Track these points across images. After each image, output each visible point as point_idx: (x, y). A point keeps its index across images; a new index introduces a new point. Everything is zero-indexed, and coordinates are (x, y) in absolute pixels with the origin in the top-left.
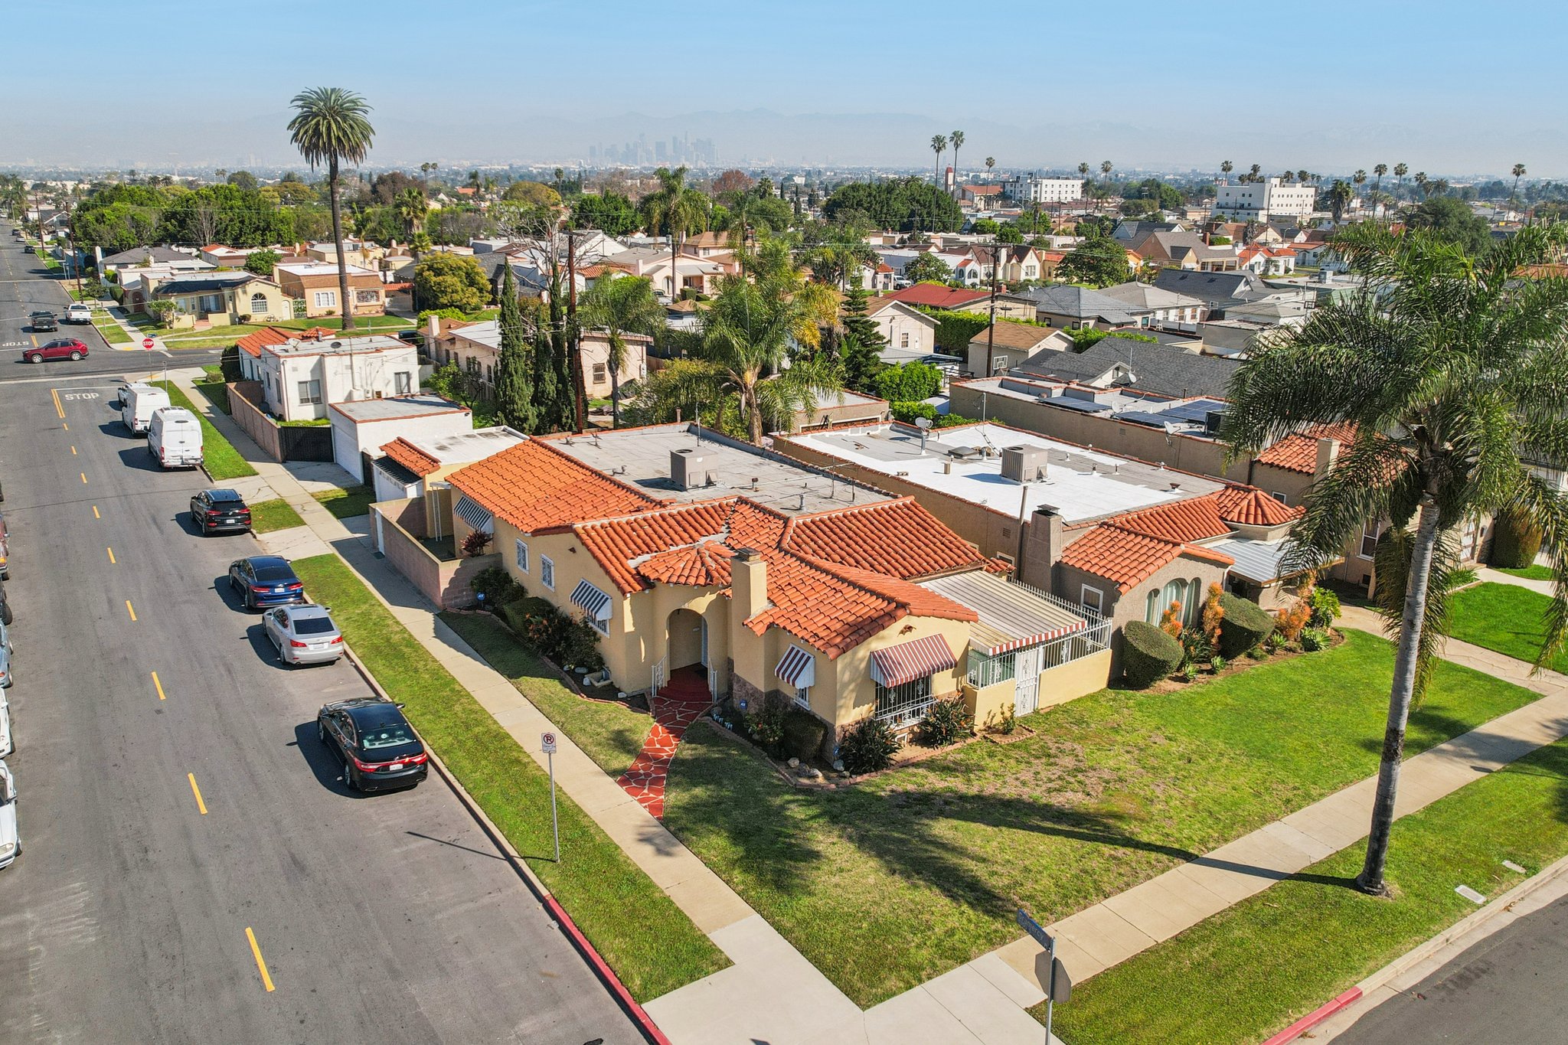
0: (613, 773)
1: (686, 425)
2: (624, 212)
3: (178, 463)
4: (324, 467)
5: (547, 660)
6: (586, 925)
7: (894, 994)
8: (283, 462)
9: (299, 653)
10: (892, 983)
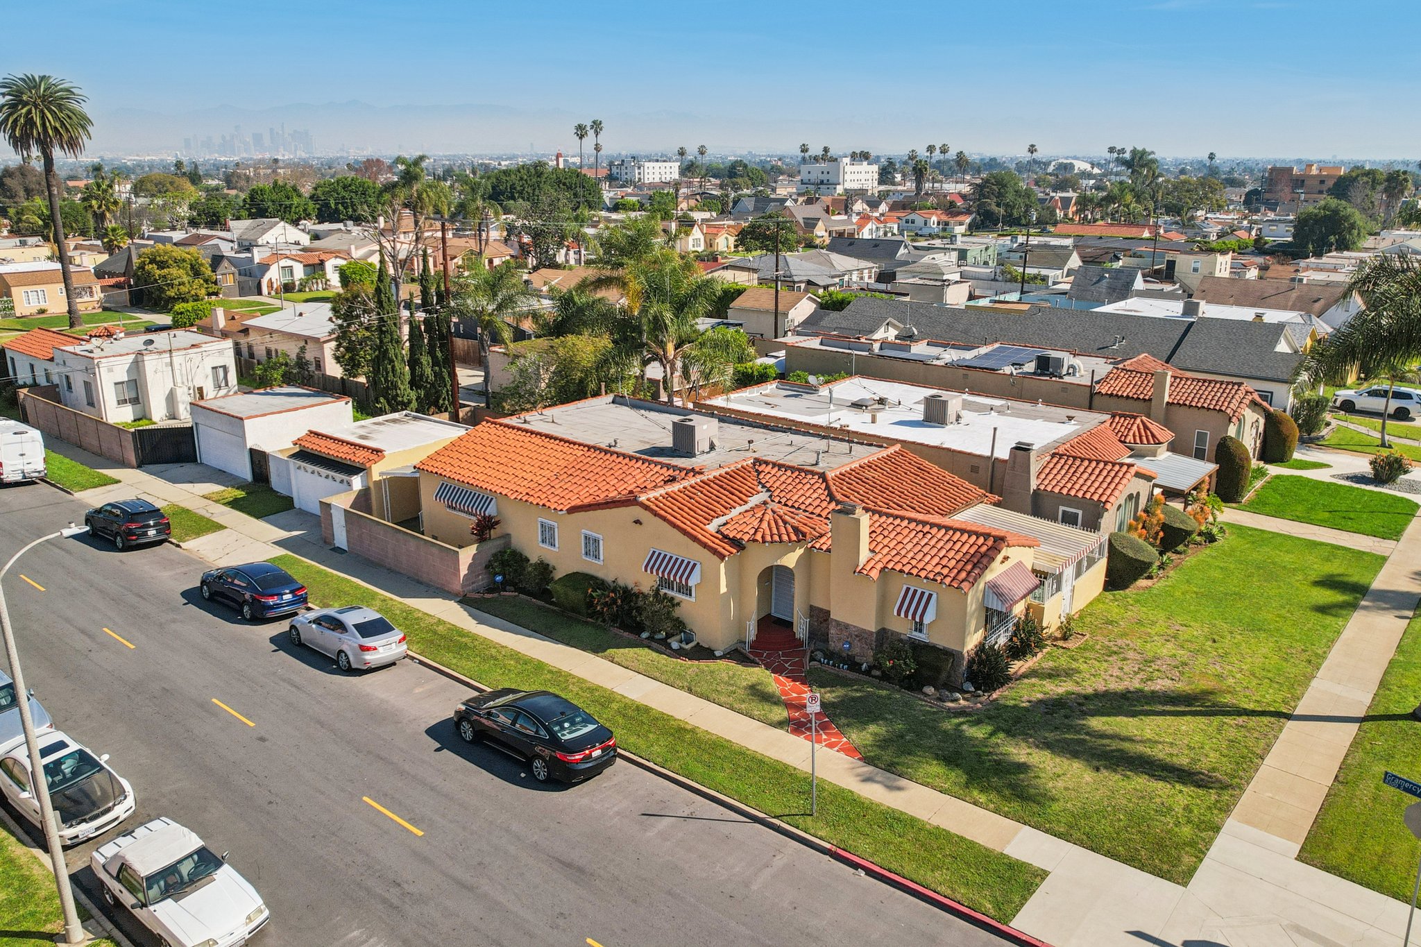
0: (780, 724)
1: (610, 397)
2: (296, 201)
3: (19, 478)
4: (188, 468)
5: (616, 631)
6: (893, 866)
7: (1196, 869)
8: (139, 467)
9: (370, 657)
10: (1187, 860)
